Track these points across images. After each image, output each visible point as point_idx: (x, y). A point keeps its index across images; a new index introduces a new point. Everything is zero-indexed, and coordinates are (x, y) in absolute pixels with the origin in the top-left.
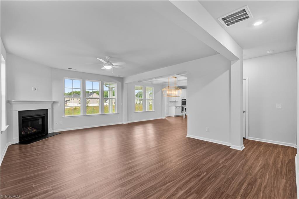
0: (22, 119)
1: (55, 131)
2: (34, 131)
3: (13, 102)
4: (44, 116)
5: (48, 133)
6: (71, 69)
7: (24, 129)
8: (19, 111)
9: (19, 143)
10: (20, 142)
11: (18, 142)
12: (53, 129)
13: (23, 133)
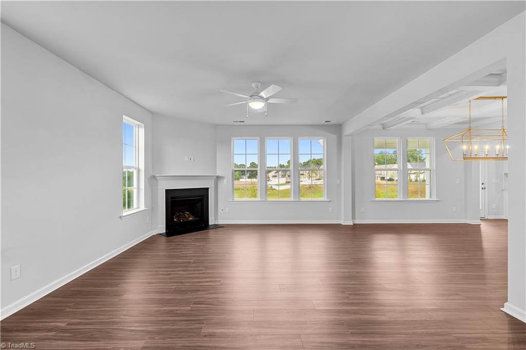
0: (171, 201)
1: (220, 222)
2: (191, 219)
3: (158, 178)
4: (203, 199)
5: (210, 224)
6: (244, 122)
7: (179, 214)
8: (166, 190)
9: (166, 233)
10: (167, 231)
11: (164, 231)
12: (216, 218)
13: (175, 220)
